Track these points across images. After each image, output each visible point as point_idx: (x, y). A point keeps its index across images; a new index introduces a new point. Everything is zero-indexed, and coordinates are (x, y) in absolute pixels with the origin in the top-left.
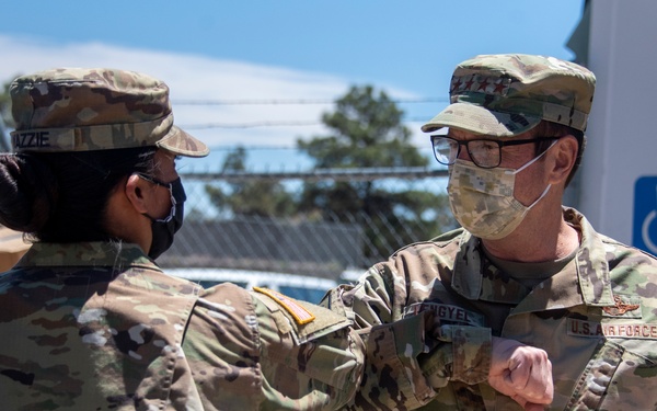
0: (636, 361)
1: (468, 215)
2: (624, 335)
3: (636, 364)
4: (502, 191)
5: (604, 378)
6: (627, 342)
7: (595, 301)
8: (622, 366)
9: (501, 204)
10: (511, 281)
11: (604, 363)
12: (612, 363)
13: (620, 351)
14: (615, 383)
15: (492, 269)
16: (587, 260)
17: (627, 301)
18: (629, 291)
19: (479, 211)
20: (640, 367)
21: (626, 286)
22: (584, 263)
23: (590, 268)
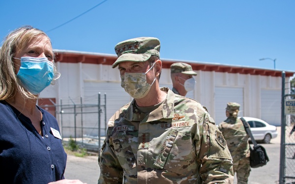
0: (182, 135)
1: (133, 91)
2: (178, 126)
3: (182, 136)
4: (143, 81)
5: (171, 142)
6: (179, 129)
7: (167, 117)
8: (177, 137)
9: (143, 85)
10: (142, 113)
11: (171, 137)
12: (174, 136)
13: (177, 132)
14: (175, 143)
15: (136, 110)
16: (166, 103)
17: (181, 115)
18: (182, 112)
19: (136, 89)
20: (184, 137)
21: (181, 110)
22: (165, 104)
23: (167, 106)
